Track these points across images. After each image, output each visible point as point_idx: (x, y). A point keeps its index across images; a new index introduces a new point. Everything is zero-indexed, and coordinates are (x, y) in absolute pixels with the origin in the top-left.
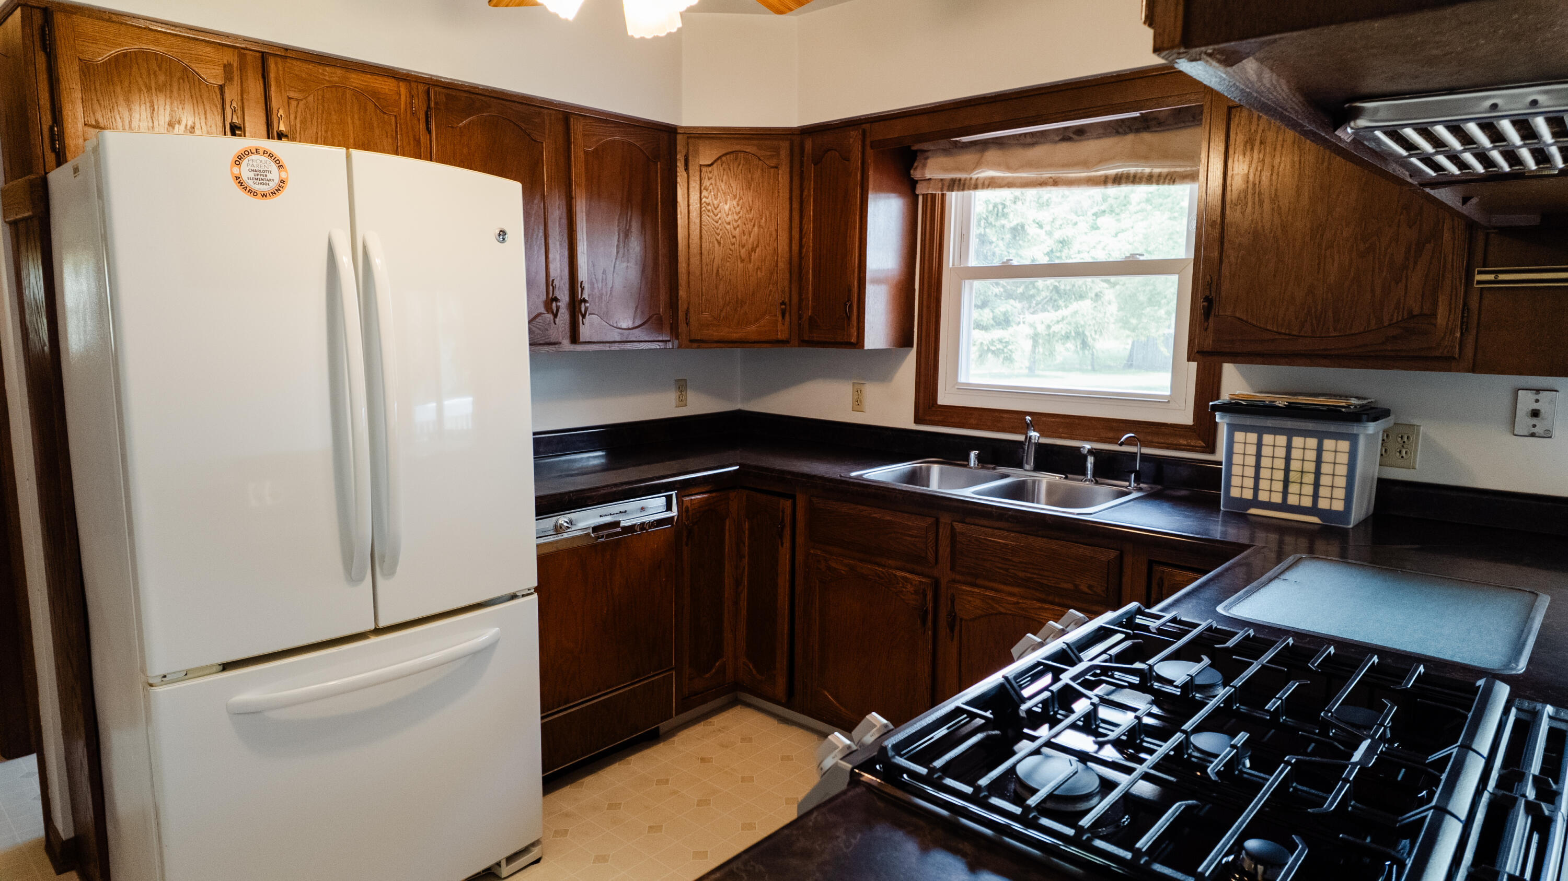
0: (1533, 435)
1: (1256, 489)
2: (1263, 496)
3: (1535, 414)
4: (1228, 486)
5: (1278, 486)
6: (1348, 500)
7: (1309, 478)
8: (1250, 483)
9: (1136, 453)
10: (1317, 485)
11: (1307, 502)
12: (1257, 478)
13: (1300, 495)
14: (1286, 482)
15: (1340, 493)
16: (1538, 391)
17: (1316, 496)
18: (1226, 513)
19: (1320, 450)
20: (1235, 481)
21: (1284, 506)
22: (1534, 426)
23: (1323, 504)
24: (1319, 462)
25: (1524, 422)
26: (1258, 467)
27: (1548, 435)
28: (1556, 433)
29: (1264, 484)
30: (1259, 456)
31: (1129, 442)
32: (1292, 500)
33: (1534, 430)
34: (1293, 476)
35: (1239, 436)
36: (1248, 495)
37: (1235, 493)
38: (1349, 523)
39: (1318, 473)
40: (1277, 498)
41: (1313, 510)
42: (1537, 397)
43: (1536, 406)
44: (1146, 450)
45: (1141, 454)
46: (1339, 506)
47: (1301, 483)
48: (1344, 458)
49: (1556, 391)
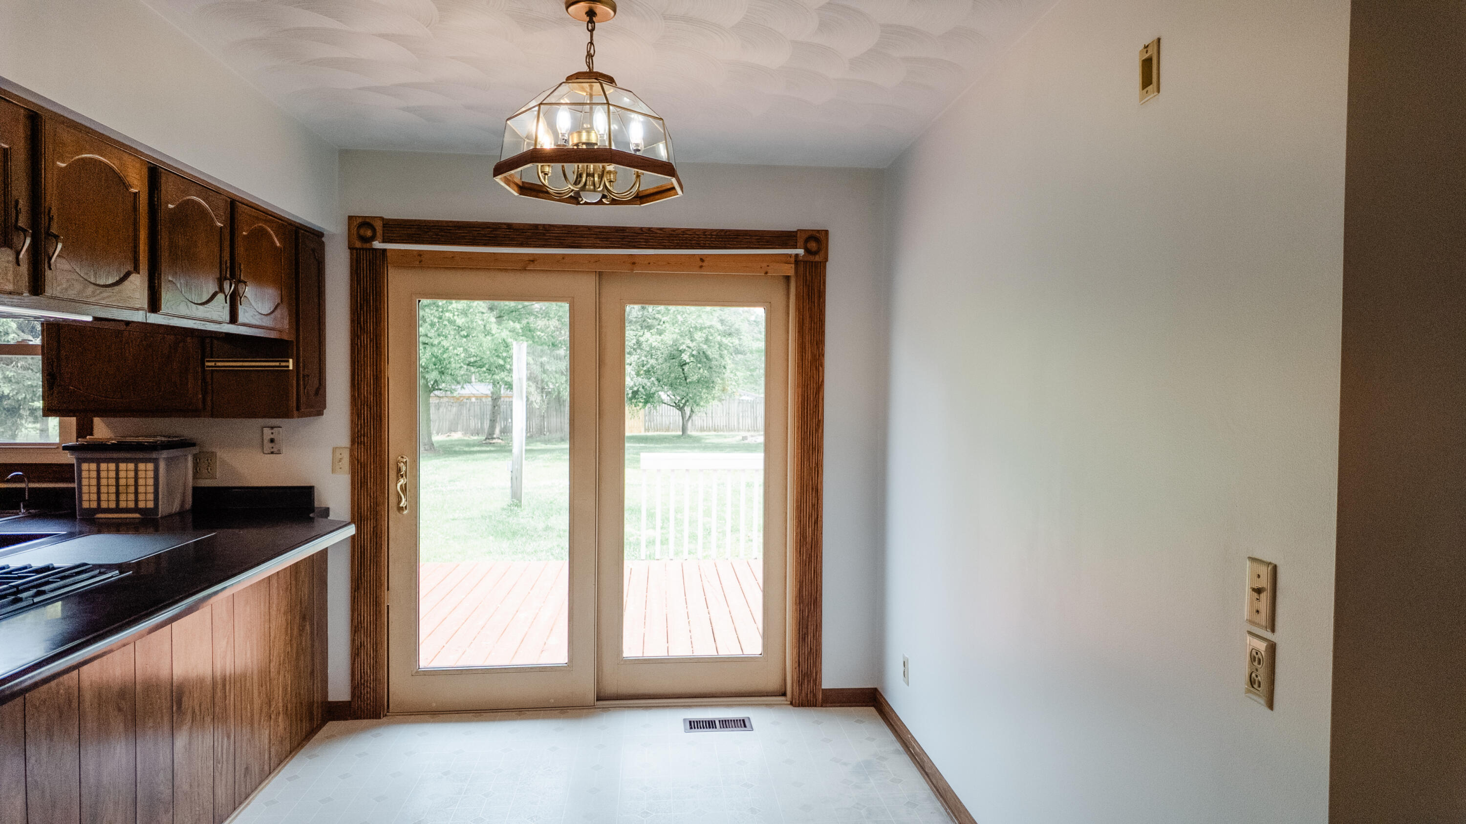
0: (272, 453)
1: (99, 500)
2: (104, 505)
3: (272, 441)
4: (81, 500)
5: (113, 497)
6: (156, 499)
7: (132, 489)
8: (94, 497)
9: (25, 488)
10: (136, 493)
11: (131, 505)
12: (99, 493)
13: (127, 501)
14: (118, 493)
15: (151, 497)
16: (272, 428)
17: (136, 501)
18: (81, 519)
19: (136, 471)
20: (85, 497)
21: (118, 510)
22: (272, 448)
23: (141, 505)
24: (136, 478)
25: (268, 446)
26: (99, 485)
27: (279, 453)
28: (284, 450)
29: (104, 497)
30: (99, 478)
31: (15, 479)
32: (123, 505)
33: (272, 450)
34: (121, 489)
35: (85, 466)
36: (94, 505)
37: (85, 505)
38: (158, 515)
39: (136, 485)
40: (113, 505)
41: (136, 510)
42: (272, 431)
43: (272, 436)
44: (32, 485)
45: (29, 488)
46: (151, 505)
47: (127, 493)
48: (151, 474)
49: (281, 427)
